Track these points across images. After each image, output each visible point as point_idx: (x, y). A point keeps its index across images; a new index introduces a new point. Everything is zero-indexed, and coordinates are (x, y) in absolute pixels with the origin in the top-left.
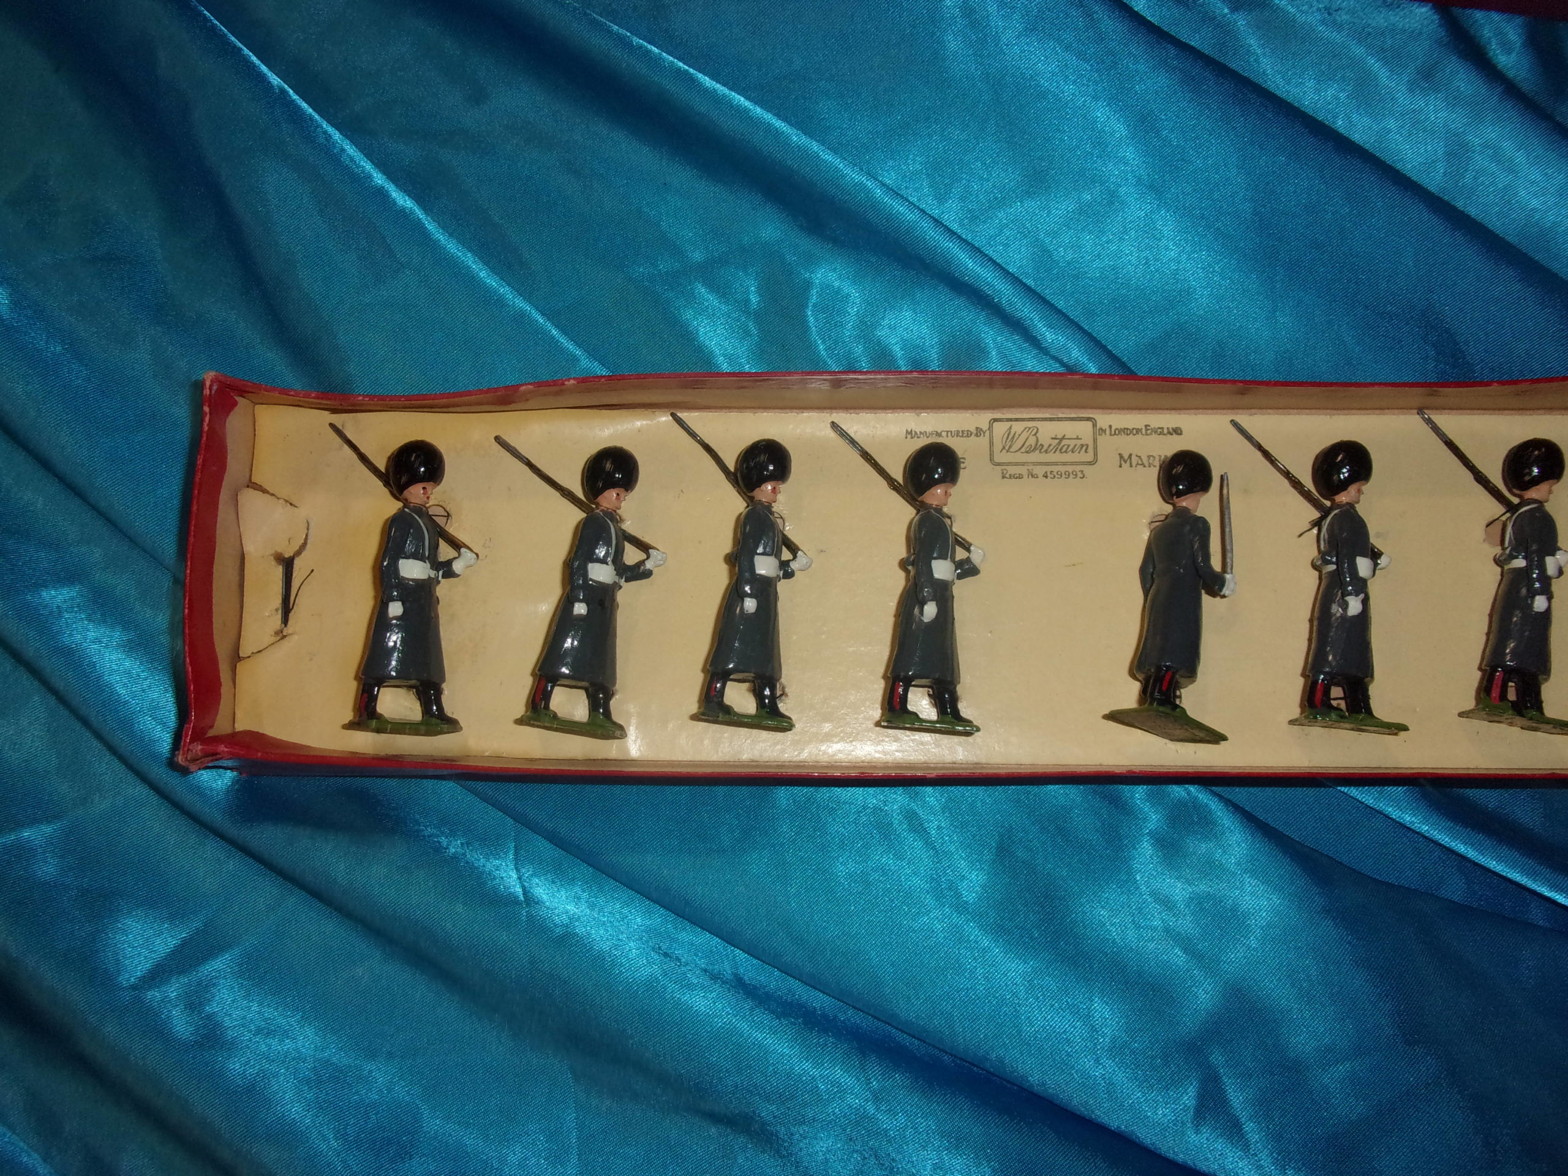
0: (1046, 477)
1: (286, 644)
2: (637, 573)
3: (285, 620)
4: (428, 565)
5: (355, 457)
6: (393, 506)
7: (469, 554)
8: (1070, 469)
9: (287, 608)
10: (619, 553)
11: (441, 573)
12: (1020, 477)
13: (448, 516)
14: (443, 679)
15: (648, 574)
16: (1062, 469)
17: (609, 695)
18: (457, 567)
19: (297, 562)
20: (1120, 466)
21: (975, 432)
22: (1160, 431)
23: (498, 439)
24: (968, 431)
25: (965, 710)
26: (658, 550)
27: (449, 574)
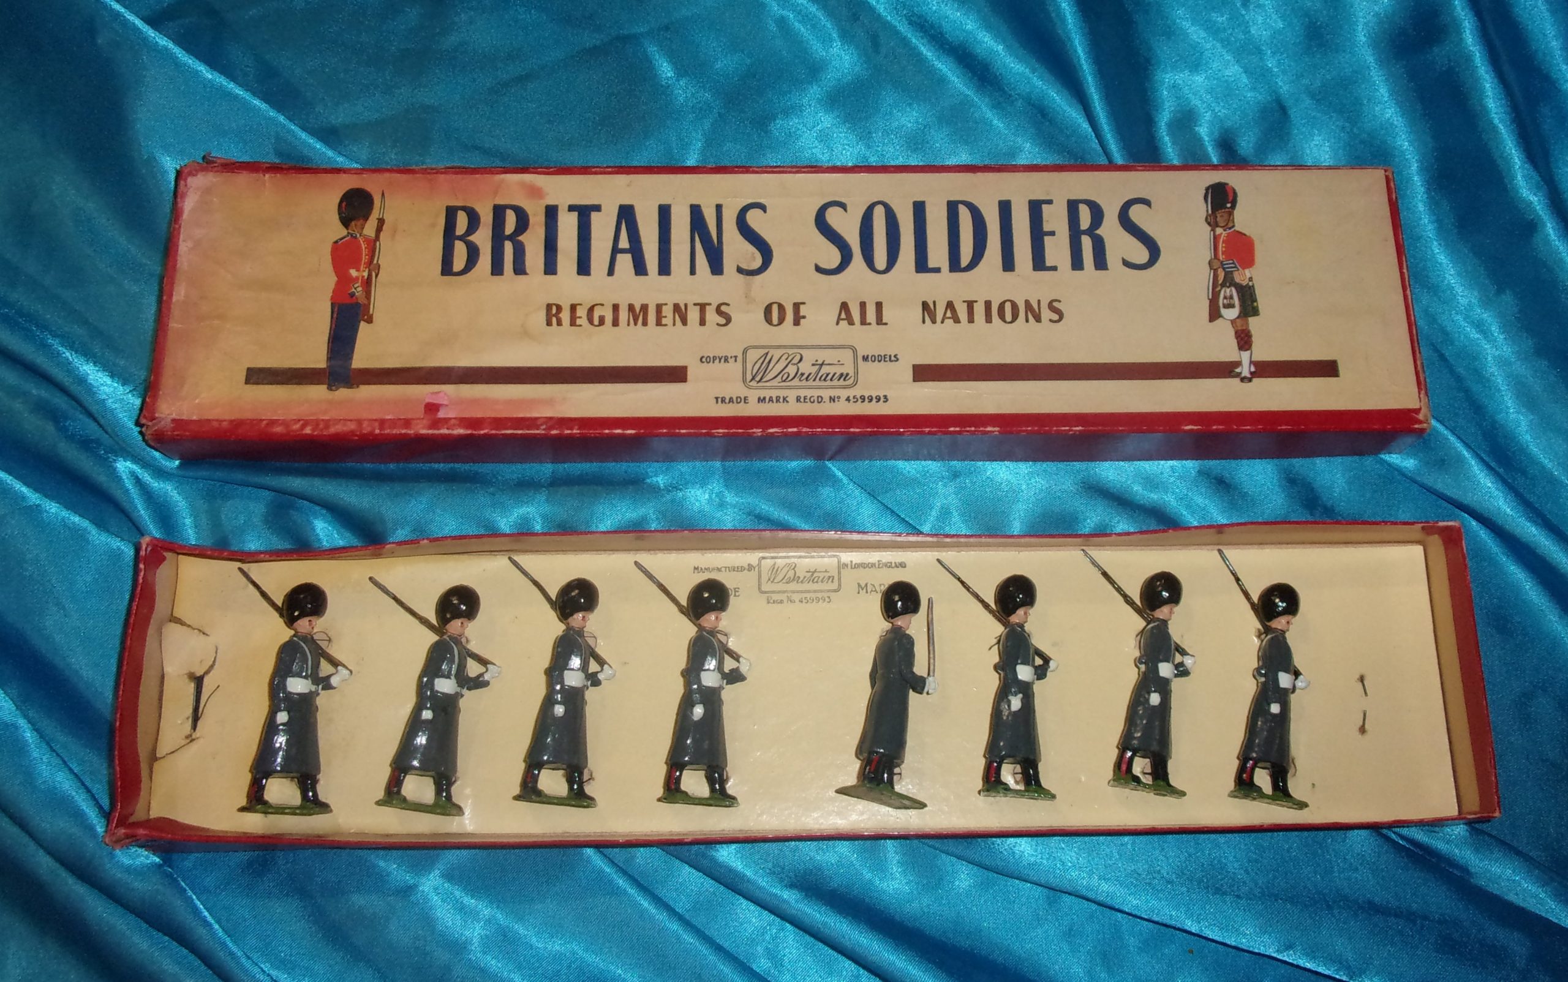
0: (802, 602)
1: (194, 747)
2: (478, 683)
3: (194, 727)
4: (309, 681)
5: (257, 594)
6: (286, 634)
7: (345, 672)
8: (820, 595)
9: (196, 717)
10: (462, 667)
11: (320, 687)
12: (781, 602)
13: (330, 640)
14: (318, 769)
15: (486, 684)
16: (813, 595)
17: (450, 784)
18: (334, 681)
19: (206, 680)
20: (859, 593)
21: (747, 567)
22: (889, 565)
23: (371, 579)
24: (742, 567)
25: (731, 788)
26: (494, 664)
27: (328, 686)
